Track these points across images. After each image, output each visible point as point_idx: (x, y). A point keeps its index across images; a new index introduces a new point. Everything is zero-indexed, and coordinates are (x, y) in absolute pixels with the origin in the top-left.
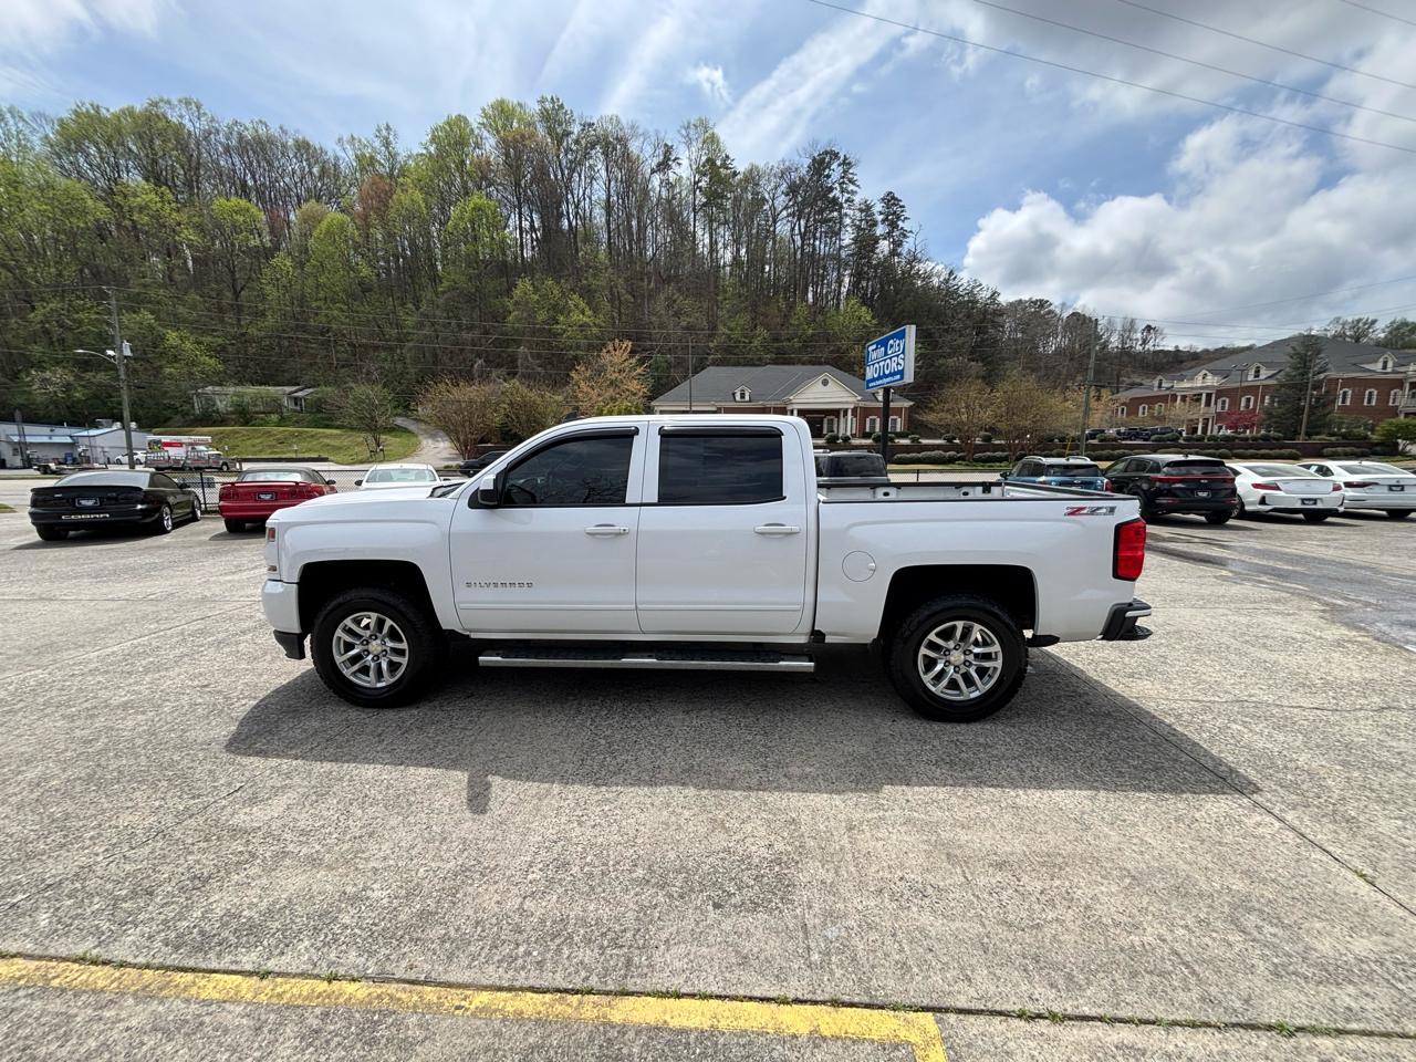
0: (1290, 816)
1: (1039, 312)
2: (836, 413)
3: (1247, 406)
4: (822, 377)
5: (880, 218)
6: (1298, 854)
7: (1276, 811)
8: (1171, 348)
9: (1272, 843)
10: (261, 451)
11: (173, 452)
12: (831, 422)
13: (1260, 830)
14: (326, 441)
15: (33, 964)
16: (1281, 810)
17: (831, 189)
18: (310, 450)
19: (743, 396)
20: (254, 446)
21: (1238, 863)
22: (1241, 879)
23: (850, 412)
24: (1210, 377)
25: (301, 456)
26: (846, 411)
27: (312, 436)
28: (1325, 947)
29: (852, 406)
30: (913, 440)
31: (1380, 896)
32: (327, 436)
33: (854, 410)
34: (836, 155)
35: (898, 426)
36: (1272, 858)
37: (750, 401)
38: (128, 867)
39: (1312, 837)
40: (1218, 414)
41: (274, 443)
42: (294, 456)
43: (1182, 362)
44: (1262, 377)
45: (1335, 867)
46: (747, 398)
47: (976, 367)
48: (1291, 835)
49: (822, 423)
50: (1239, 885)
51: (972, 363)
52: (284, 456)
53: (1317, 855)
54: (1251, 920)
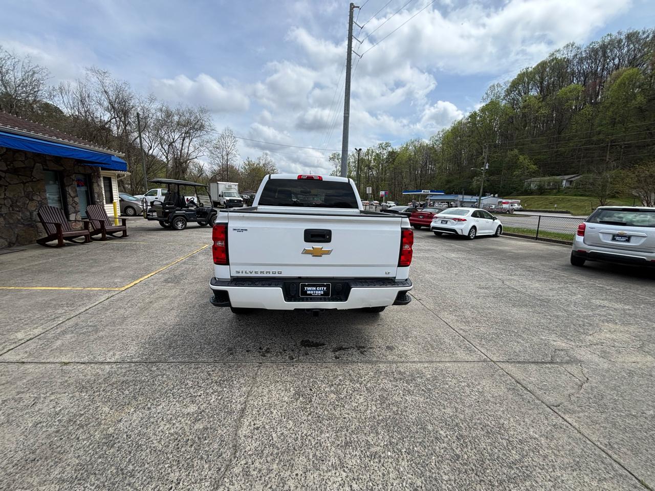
0: (107, 367)
6: (92, 354)
7: (114, 366)
9: (103, 351)
10: (540, 207)
11: (504, 206)
13: (112, 353)
14: (575, 203)
16: (112, 367)
18: (564, 208)
20: (538, 204)
21: (107, 338)
22: (102, 335)
25: (557, 210)
27: (569, 200)
28: (68, 336)
31: (57, 361)
32: (576, 200)
36: (99, 347)
39: (92, 365)
41: (548, 203)
42: (553, 210)
45: (77, 360)
48: (101, 360)
50: (101, 334)
52: (549, 210)
53: (86, 359)
54: (90, 329)
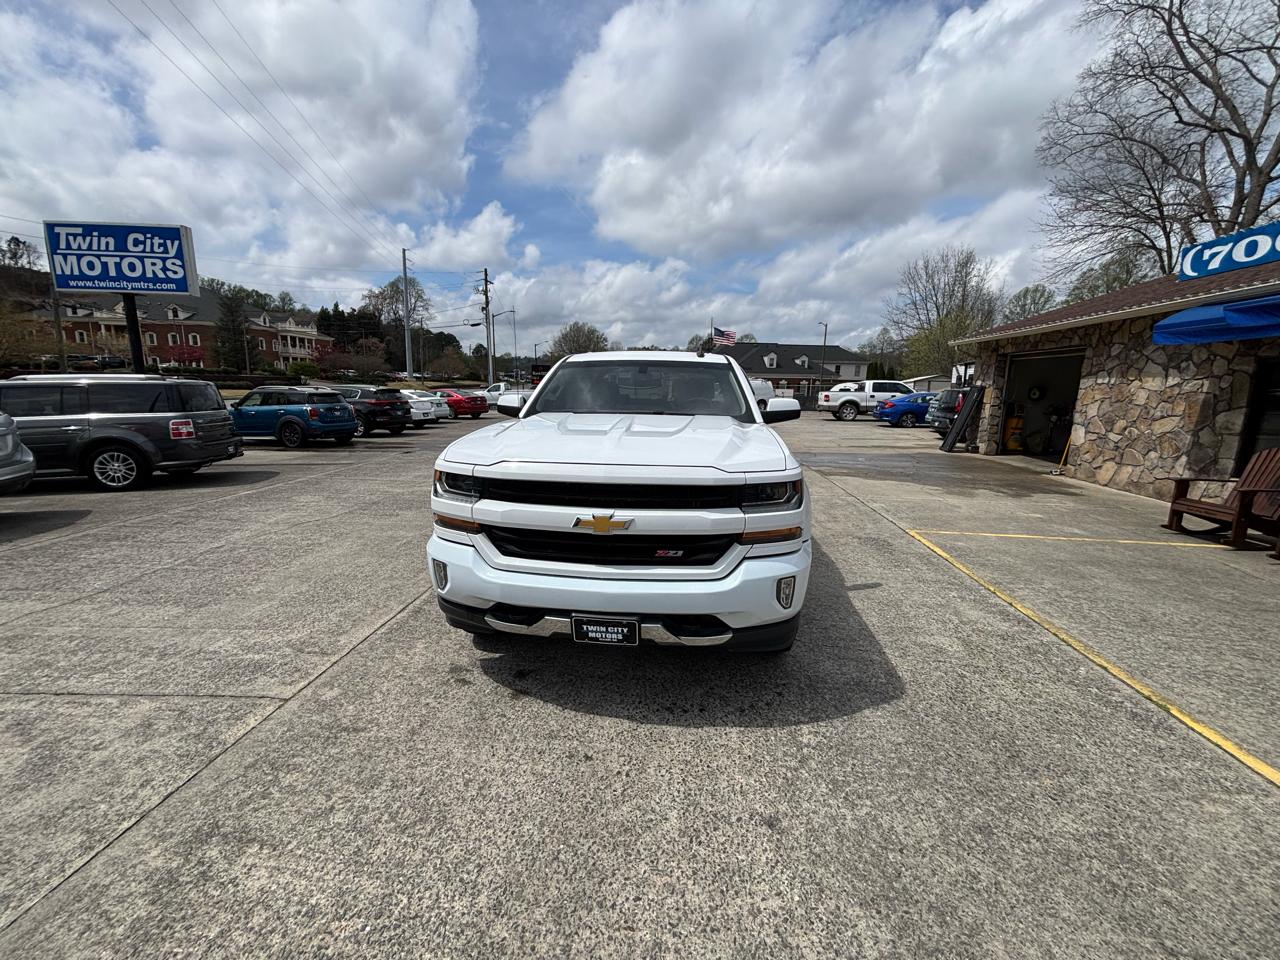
3: (175, 342)
15: (1090, 656)
38: (1031, 665)
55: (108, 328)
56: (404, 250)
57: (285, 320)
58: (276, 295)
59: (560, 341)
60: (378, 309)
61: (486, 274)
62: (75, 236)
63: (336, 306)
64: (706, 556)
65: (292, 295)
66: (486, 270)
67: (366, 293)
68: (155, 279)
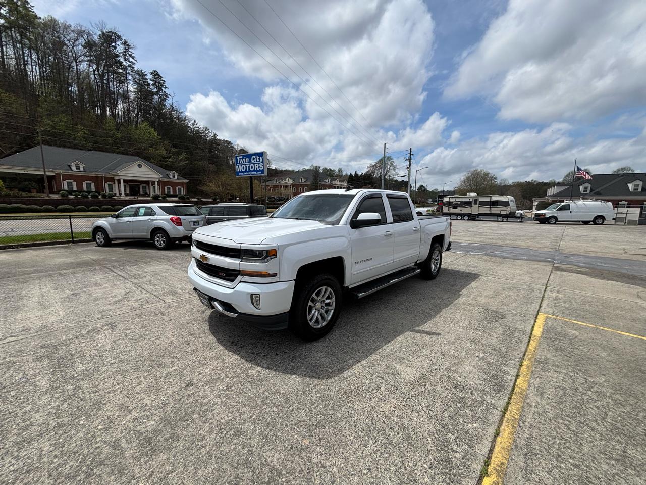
1: (228, 146)
2: (147, 183)
4: (138, 163)
5: (152, 83)
8: (274, 168)
12: (144, 188)
17: (118, 56)
19: (78, 168)
23: (156, 183)
24: (290, 180)
26: (153, 183)
29: (158, 180)
30: (198, 199)
33: (158, 182)
34: (119, 37)
35: (182, 191)
37: (84, 171)
40: (294, 193)
43: (277, 174)
44: (303, 181)
46: (82, 169)
47: (212, 167)
49: (139, 188)
51: (210, 165)
55: (283, 186)
56: (385, 144)
57: (335, 180)
58: (337, 170)
59: (465, 181)
60: (373, 172)
61: (411, 151)
62: (241, 159)
63: (356, 172)
64: (231, 278)
65: (342, 169)
66: (411, 149)
67: (369, 165)
68: (257, 171)
